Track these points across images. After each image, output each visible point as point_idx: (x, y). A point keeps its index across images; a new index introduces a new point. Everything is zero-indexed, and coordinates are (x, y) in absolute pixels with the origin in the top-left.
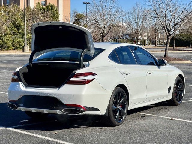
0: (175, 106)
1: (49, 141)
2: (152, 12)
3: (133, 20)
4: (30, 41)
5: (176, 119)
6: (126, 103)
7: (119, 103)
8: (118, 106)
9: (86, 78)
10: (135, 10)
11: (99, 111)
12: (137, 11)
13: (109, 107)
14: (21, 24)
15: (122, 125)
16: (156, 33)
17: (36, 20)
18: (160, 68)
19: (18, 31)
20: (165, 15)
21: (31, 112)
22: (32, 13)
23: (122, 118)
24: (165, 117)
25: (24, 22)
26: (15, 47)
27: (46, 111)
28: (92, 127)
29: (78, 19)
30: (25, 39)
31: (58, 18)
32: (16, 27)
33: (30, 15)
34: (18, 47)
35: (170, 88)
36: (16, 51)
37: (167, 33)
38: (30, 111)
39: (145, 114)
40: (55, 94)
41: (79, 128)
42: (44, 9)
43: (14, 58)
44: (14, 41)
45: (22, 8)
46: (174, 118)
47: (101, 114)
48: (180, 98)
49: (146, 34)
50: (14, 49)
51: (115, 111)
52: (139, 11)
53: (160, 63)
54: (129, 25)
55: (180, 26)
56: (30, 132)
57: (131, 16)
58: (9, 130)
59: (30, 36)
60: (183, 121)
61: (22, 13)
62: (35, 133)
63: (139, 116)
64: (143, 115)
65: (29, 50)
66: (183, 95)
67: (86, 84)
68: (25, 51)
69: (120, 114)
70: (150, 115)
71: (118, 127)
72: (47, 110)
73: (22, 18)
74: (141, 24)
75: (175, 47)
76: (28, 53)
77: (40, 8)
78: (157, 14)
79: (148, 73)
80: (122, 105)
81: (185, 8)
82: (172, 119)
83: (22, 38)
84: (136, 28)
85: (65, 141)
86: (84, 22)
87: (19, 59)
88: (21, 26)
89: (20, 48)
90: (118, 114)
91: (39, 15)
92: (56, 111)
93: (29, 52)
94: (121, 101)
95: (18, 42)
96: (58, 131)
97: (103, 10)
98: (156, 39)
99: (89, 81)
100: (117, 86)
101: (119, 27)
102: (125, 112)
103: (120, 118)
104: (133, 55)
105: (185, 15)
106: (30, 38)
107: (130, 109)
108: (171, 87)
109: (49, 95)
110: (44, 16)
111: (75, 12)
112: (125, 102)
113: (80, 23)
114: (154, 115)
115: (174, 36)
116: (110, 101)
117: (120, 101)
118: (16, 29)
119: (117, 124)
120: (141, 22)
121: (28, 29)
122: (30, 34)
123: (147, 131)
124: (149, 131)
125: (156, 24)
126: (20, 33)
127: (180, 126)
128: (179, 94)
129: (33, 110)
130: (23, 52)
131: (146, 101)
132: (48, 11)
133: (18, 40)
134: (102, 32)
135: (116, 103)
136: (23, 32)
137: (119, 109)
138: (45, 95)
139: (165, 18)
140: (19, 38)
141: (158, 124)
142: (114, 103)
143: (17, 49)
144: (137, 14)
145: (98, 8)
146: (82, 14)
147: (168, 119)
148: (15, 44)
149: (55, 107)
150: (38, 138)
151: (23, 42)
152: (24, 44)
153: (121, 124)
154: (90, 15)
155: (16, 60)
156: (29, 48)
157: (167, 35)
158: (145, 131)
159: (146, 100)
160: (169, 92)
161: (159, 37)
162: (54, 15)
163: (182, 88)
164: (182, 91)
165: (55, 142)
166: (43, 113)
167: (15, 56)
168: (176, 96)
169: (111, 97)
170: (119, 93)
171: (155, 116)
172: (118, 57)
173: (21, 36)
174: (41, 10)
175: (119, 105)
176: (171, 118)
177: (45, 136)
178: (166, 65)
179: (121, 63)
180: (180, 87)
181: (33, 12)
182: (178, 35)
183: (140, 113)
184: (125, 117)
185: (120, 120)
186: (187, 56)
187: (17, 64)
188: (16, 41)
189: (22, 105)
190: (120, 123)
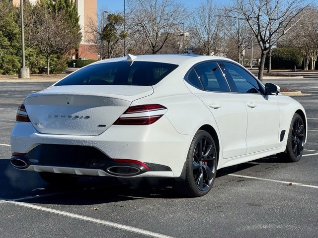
0: (290, 163)
1: (87, 222)
2: (236, 10)
3: (200, 25)
4: (30, 59)
5: (297, 184)
6: (214, 157)
7: (203, 157)
8: (201, 162)
9: (149, 114)
10: (204, 9)
11: (171, 170)
12: (207, 11)
13: (187, 164)
14: (15, 32)
15: (207, 195)
16: (239, 47)
17: (41, 24)
18: (267, 99)
19: (9, 43)
20: (259, 15)
21: (53, 174)
22: (34, 13)
23: (207, 183)
24: (278, 181)
25: (21, 27)
26: (4, 69)
27: (78, 171)
28: (156, 199)
29: (111, 24)
30: (22, 56)
31: (77, 20)
32: (6, 37)
33: (30, 16)
34: (10, 70)
35: (283, 133)
36: (7, 76)
37: (262, 45)
38: (51, 172)
39: (244, 176)
40: (95, 141)
41: (136, 201)
42: (54, 6)
43: (5, 87)
44: (3, 60)
45: (17, 5)
46: (293, 183)
47: (173, 176)
48: (299, 150)
49: (222, 49)
50: (3, 74)
51: (197, 172)
52: (211, 11)
53: (268, 91)
54: (195, 33)
55: (283, 34)
56: (52, 208)
57: (198, 19)
58: (15, 205)
59: (31, 52)
60: (310, 188)
61: (17, 13)
62: (61, 210)
63: (234, 179)
64: (241, 178)
65: (29, 74)
66: (303, 145)
67: (149, 124)
68: (23, 77)
69: (205, 176)
70: (253, 178)
71: (202, 198)
72: (80, 170)
73: (16, 21)
74: (215, 33)
75: (271, 70)
76: (28, 79)
77: (47, 4)
78: (245, 14)
79: (249, 106)
80: (207, 161)
81: (292, 4)
82: (291, 184)
83: (16, 55)
84: (206, 39)
85: (115, 222)
86: (121, 27)
87: (13, 89)
88: (15, 35)
89: (13, 71)
90: (202, 175)
91: (46, 15)
92: (97, 172)
93: (29, 77)
94: (207, 154)
95: (9, 60)
96: (99, 205)
97: (152, 8)
98: (239, 57)
99: (154, 119)
100: (200, 129)
101: (181, 35)
102: (213, 172)
103: (204, 182)
104: (224, 75)
105: (290, 15)
106: (30, 55)
107: (220, 168)
108: (285, 131)
109: (84, 144)
110: (53, 18)
111: (106, 12)
112: (212, 155)
113: (115, 29)
114: (259, 178)
115: (269, 51)
116: (189, 153)
117: (205, 154)
118: (6, 39)
119: (200, 193)
120: (214, 29)
121: (27, 40)
122: (31, 48)
123: (253, 205)
124: (256, 205)
125: (238, 32)
126: (13, 47)
127: (307, 196)
128: (297, 143)
129: (56, 170)
130: (20, 77)
131: (245, 154)
132: (60, 9)
133: (10, 57)
134: (152, 44)
135: (199, 156)
136: (18, 45)
137: (203, 167)
138: (76, 144)
139: (258, 20)
140: (12, 54)
141: (269, 193)
142: (194, 157)
143: (8, 73)
144: (207, 16)
145: (144, 6)
146: (118, 16)
147: (284, 184)
148: (5, 65)
149: (94, 164)
150: (67, 217)
151: (19, 61)
152: (20, 65)
153: (207, 193)
154: (132, 16)
155: (9, 91)
156: (29, 72)
157: (262, 49)
158: (249, 205)
159: (245, 152)
160: (282, 140)
161: (244, 54)
162: (71, 16)
163: (301, 133)
164: (302, 139)
165: (97, 223)
166: (72, 175)
167: (6, 85)
168: (293, 147)
169: (191, 146)
170: (203, 140)
171: (261, 180)
172: (200, 79)
173: (15, 51)
174: (49, 8)
175: (203, 161)
176: (289, 183)
177: (79, 214)
178: (279, 94)
179: (205, 89)
180: (299, 131)
181: (35, 11)
182: (274, 51)
183: (235, 175)
184: (213, 181)
185: (204, 186)
186: (291, 84)
187: (11, 98)
188: (7, 60)
189: (36, 161)
190: (205, 192)
